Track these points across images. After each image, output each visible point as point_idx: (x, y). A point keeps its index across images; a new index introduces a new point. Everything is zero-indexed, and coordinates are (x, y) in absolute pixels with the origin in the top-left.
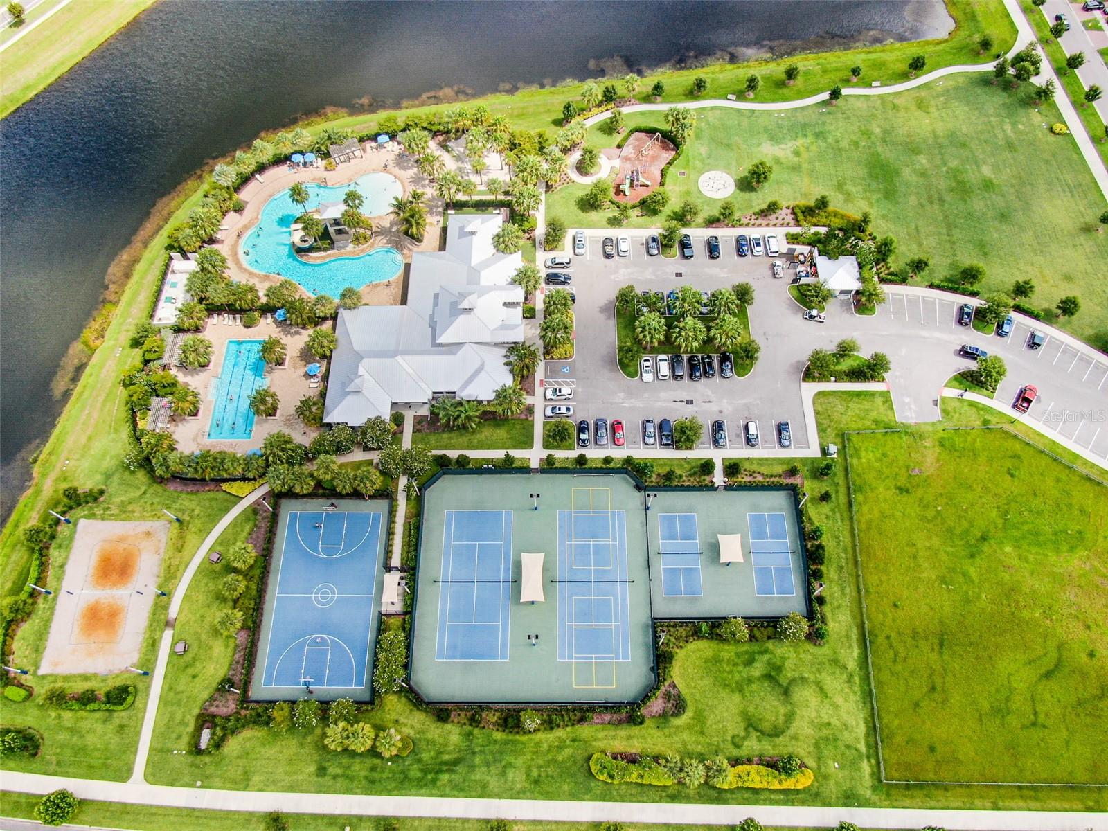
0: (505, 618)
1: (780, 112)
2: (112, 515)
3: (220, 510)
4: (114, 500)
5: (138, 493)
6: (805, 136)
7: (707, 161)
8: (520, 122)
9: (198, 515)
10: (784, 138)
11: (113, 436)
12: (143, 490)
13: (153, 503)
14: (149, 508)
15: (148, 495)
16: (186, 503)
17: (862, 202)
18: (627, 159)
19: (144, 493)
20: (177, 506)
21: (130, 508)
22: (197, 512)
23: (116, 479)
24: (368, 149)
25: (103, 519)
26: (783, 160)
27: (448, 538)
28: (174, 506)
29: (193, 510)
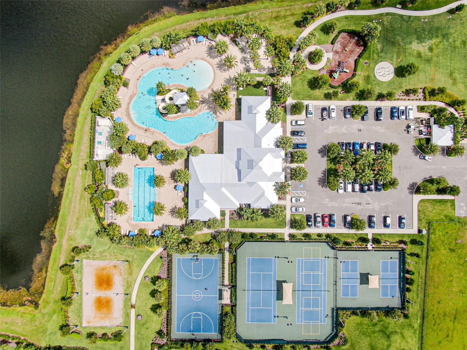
0: (274, 306)
1: (425, 18)
2: (97, 258)
3: (145, 256)
4: (96, 250)
5: (107, 248)
6: (437, 36)
7: (381, 54)
8: (276, 22)
9: (136, 259)
10: (425, 38)
11: (88, 218)
12: (108, 246)
13: (114, 252)
14: (113, 254)
15: (111, 249)
16: (130, 253)
17: (461, 85)
18: (337, 52)
19: (109, 248)
20: (126, 254)
21: (104, 254)
22: (135, 257)
23: (95, 240)
24: (192, 43)
25: (93, 260)
26: (423, 55)
27: (249, 270)
28: (124, 254)
29: (133, 256)
